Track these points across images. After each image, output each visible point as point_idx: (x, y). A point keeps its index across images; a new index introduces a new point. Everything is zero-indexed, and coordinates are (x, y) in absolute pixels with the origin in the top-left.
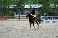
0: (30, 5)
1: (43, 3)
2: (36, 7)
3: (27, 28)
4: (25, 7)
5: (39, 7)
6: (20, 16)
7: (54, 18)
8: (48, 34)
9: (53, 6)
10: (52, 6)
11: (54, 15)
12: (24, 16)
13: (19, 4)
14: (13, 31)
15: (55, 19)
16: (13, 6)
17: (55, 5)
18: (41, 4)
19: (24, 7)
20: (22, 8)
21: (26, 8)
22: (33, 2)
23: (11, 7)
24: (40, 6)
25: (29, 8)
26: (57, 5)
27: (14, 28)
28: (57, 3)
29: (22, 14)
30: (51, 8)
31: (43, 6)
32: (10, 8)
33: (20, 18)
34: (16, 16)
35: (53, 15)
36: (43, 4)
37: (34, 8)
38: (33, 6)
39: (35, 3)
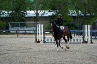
0: (36, 11)
1: (57, 8)
2: (45, 15)
3: (30, 50)
4: (28, 14)
5: (51, 15)
6: (18, 30)
7: (75, 33)
8: (66, 60)
9: (74, 13)
10: (72, 13)
11: (76, 28)
12: (25, 31)
13: (17, 10)
14: (7, 55)
15: (77, 34)
16: (6, 12)
17: (78, 12)
18: (53, 9)
19: (25, 14)
20: (22, 16)
21: (28, 16)
22: (40, 5)
23: (3, 14)
24: (53, 12)
25: (34, 16)
26: (80, 12)
27: (9, 49)
28: (80, 9)
29: (23, 26)
30: (70, 16)
31: (57, 12)
32: (2, 16)
33: (18, 34)
34: (13, 30)
35: (73, 28)
36: (57, 10)
37: (43, 16)
38: (41, 13)
39: (43, 9)
